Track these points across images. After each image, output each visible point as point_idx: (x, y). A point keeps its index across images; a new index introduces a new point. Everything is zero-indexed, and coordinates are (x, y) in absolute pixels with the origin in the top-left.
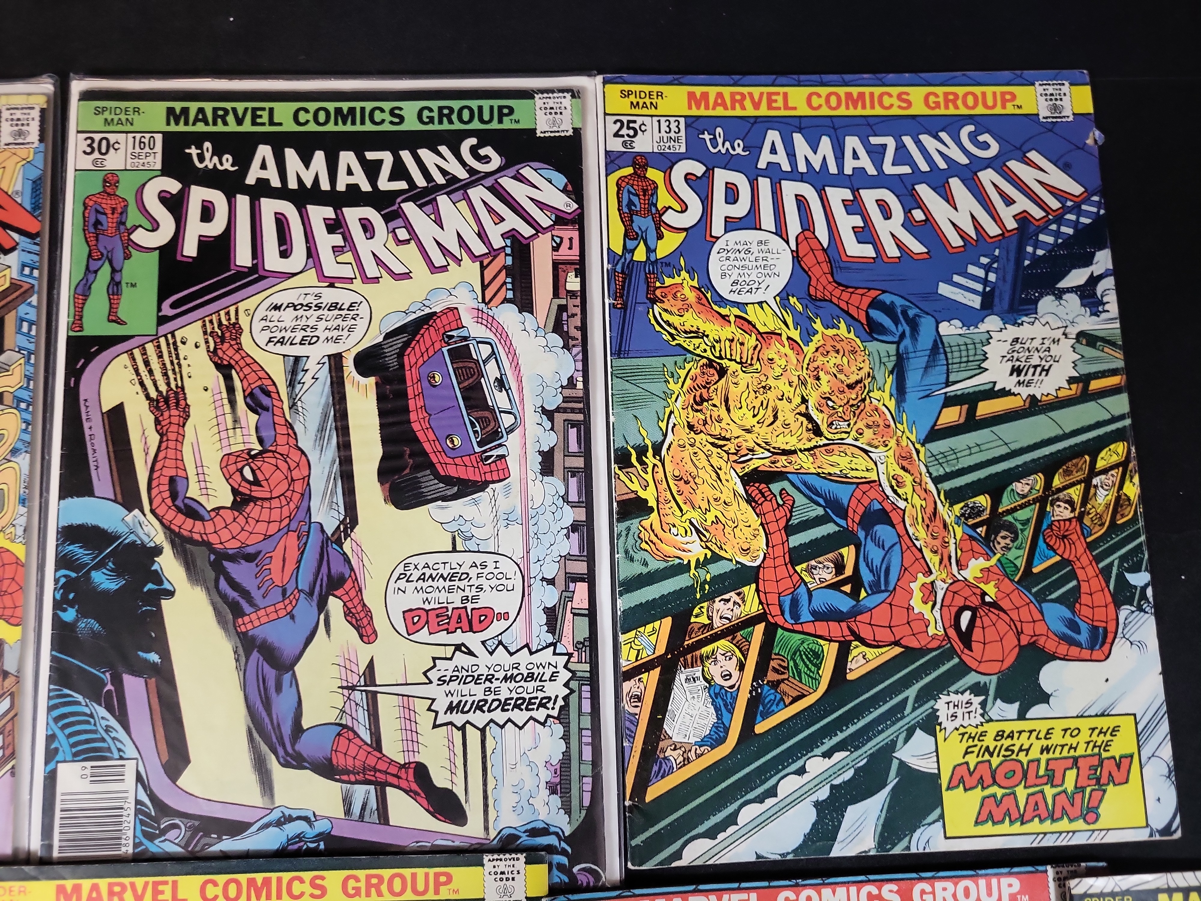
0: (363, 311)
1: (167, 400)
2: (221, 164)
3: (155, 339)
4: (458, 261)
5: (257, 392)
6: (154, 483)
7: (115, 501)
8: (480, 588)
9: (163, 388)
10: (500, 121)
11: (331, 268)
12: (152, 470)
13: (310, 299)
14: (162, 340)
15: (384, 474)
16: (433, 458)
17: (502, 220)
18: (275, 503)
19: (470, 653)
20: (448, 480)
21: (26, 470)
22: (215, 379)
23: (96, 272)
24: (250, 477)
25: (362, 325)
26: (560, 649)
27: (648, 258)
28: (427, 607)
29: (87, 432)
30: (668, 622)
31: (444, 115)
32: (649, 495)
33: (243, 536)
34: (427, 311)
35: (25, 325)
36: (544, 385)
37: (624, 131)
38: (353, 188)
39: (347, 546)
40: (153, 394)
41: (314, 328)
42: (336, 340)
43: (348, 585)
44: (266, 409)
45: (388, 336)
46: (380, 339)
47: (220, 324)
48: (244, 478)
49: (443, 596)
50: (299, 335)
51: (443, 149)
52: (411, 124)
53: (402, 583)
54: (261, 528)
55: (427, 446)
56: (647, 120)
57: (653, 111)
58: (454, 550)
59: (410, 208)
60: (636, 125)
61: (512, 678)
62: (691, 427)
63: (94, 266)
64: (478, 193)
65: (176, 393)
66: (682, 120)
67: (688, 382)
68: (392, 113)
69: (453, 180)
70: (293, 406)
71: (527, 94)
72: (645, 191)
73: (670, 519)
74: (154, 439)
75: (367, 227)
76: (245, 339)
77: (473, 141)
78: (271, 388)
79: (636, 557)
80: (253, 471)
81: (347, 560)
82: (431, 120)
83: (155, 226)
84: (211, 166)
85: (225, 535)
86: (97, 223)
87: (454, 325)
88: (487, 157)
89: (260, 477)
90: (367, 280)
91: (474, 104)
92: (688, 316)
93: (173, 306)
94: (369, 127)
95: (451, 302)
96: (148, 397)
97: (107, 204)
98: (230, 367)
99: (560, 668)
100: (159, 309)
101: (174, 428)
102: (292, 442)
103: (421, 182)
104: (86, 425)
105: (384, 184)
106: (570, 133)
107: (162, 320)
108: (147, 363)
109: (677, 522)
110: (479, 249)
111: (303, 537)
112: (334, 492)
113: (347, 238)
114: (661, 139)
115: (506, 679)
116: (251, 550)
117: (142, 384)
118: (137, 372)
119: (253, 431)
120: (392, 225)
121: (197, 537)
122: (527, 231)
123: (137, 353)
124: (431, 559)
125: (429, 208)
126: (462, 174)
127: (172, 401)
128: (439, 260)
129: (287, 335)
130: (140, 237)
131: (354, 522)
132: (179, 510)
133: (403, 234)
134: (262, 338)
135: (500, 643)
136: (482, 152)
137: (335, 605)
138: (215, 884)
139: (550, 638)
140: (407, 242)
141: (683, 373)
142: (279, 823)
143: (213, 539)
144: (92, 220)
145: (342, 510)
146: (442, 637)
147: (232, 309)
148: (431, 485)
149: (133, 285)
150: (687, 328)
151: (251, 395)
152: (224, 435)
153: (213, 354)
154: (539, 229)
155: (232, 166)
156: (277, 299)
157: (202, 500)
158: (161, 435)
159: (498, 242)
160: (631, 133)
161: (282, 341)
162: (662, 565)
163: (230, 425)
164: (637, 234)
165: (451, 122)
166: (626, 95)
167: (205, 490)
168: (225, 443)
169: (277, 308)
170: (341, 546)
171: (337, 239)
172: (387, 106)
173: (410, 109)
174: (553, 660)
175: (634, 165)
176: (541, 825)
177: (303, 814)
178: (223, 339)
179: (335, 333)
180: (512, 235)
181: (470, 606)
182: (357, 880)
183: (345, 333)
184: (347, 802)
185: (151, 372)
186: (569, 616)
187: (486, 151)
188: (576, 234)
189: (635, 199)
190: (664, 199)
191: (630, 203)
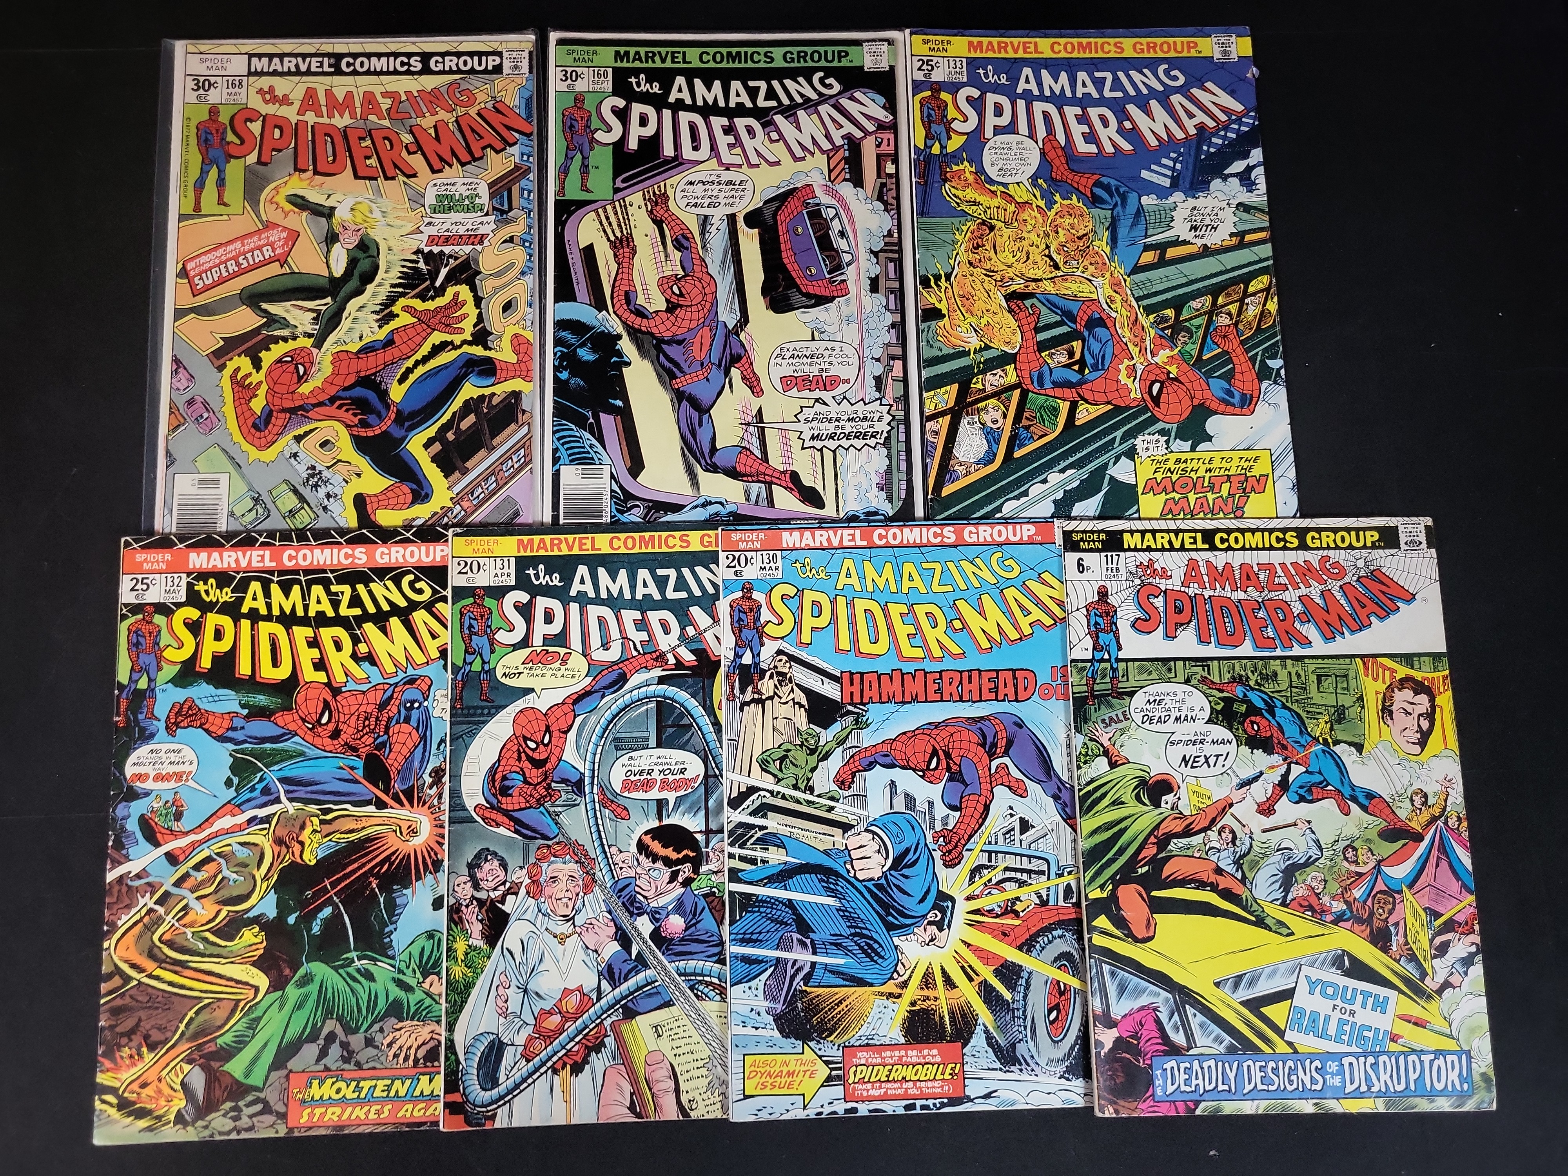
0: (749, 186)
1: (621, 241)
2: (652, 89)
3: (613, 202)
4: (812, 154)
5: (680, 237)
6: (615, 295)
7: (590, 305)
8: (831, 363)
9: (619, 235)
10: (839, 61)
11: (726, 158)
12: (613, 287)
13: (714, 178)
14: (617, 203)
15: (765, 291)
16: (797, 280)
17: (842, 127)
18: (694, 308)
19: (825, 404)
20: (808, 296)
21: (530, 285)
22: (652, 229)
23: (572, 159)
24: (677, 292)
25: (748, 195)
26: (884, 401)
27: (941, 152)
28: (796, 375)
29: (570, 261)
30: (955, 387)
31: (801, 56)
32: (943, 307)
33: (674, 329)
34: (792, 186)
35: (526, 192)
36: (871, 234)
37: (925, 67)
38: (740, 105)
39: (742, 336)
40: (612, 238)
41: (717, 197)
42: (732, 205)
43: (744, 360)
44: (687, 249)
45: (766, 203)
46: (761, 204)
47: (654, 194)
48: (673, 293)
49: (806, 368)
50: (707, 201)
51: (801, 79)
52: (779, 63)
53: (779, 360)
54: (686, 324)
55: (794, 274)
56: (940, 59)
57: (944, 54)
58: (813, 339)
59: (779, 119)
60: (933, 63)
61: (853, 419)
62: (971, 263)
63: (570, 155)
64: (824, 109)
65: (627, 238)
66: (964, 60)
67: (969, 234)
68: (766, 55)
69: (807, 100)
70: (704, 247)
71: (858, 43)
72: (939, 107)
73: (957, 322)
74: (614, 267)
75: (750, 131)
76: (671, 203)
77: (821, 74)
78: (689, 236)
79: (934, 345)
80: (679, 289)
81: (743, 346)
82: (792, 60)
83: (609, 130)
84: (645, 90)
85: (662, 328)
86: (572, 126)
87: (810, 196)
88: (830, 85)
89: (684, 292)
90: (751, 166)
91: (822, 49)
92: (968, 191)
93: (623, 181)
94: (750, 65)
95: (808, 181)
96: (608, 239)
97: (578, 114)
98: (662, 222)
99: (885, 413)
100: (614, 183)
101: (626, 260)
102: (704, 270)
103: (786, 101)
104: (570, 257)
105: (761, 103)
106: (887, 69)
107: (616, 191)
108: (607, 218)
109: (962, 324)
110: (826, 146)
111: (714, 330)
112: (732, 302)
113: (737, 138)
114: (950, 72)
115: (849, 420)
116: (678, 338)
117: (605, 231)
118: (601, 224)
119: (678, 263)
120: (767, 130)
121: (643, 329)
122: (858, 134)
123: (600, 211)
124: (798, 345)
125: (792, 119)
126: (814, 96)
127: (625, 243)
128: (799, 153)
129: (699, 201)
131: (747, 321)
132: (632, 312)
133: (774, 136)
134: (682, 203)
135: (845, 398)
136: (827, 81)
139: (877, 395)
140: (778, 141)
141: (965, 228)
142: (705, 505)
143: (655, 331)
144: (568, 124)
145: (738, 314)
146: (806, 394)
147: (662, 184)
148: (796, 298)
150: (968, 198)
151: (676, 240)
152: (659, 265)
153: (650, 213)
154: (867, 133)
155: (659, 90)
156: (692, 178)
157: (647, 306)
158: (619, 264)
159: (839, 142)
160: (930, 68)
161: (695, 205)
162: (952, 351)
163: (663, 259)
164: (934, 135)
165: (806, 61)
166: (925, 42)
167: (648, 300)
168: (660, 270)
169: (692, 183)
170: (738, 336)
171: (731, 139)
172: (762, 50)
173: (778, 53)
174: (880, 408)
175: (931, 89)
176: (873, 509)
177: (719, 500)
178: (656, 203)
179: (731, 201)
180: (848, 137)
181: (824, 374)
183: (738, 200)
184: (747, 494)
185: (610, 224)
186: (890, 381)
187: (830, 81)
188: (892, 136)
189: (932, 113)
190: (951, 113)
191: (929, 115)
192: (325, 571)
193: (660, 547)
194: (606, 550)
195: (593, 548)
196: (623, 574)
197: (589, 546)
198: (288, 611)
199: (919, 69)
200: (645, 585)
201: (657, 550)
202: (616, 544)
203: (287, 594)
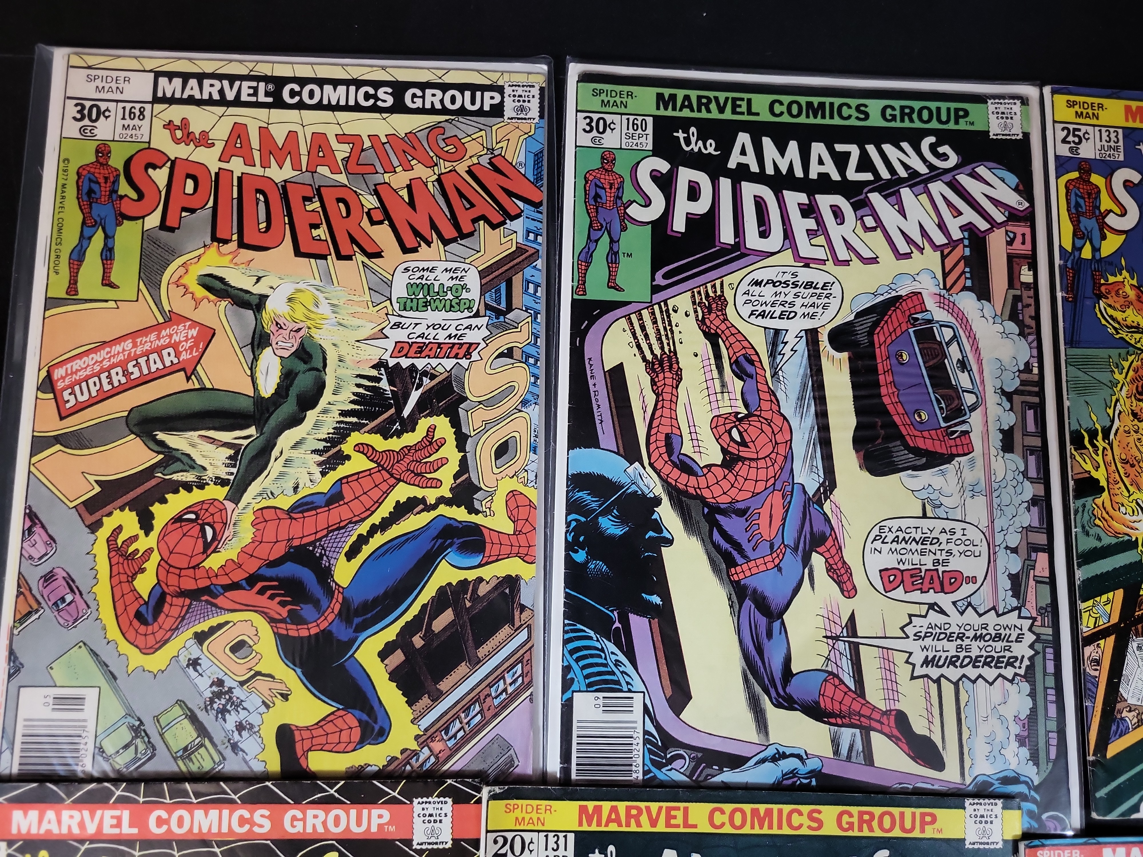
0: (836, 290)
1: (661, 363)
2: (706, 149)
3: (650, 306)
4: (921, 250)
5: (742, 359)
6: (652, 439)
7: (618, 453)
8: (949, 553)
9: (658, 352)
10: (957, 123)
11: (805, 250)
12: (650, 427)
13: (787, 277)
14: (656, 307)
15: (858, 442)
16: (902, 429)
17: (960, 214)
18: (761, 464)
19: (942, 612)
20: (917, 452)
21: (535, 420)
22: (704, 346)
23: (597, 241)
24: (737, 438)
25: (835, 304)
26: (1024, 613)
27: (1093, 256)
28: (902, 567)
29: (592, 388)
30: (1120, 593)
31: (906, 113)
32: (1100, 475)
33: (733, 492)
34: (894, 294)
35: (531, 286)
36: (1002, 369)
37: (1070, 138)
38: (824, 177)
39: (827, 507)
40: (649, 357)
41: (792, 304)
42: (812, 317)
43: (829, 543)
44: (751, 376)
45: (859, 315)
46: (852, 317)
47: (707, 295)
48: (732, 439)
49: (916, 559)
50: (778, 310)
51: (905, 145)
52: (876, 120)
53: (878, 544)
54: (749, 486)
55: (896, 418)
56: (1090, 129)
57: (1094, 122)
58: (925, 516)
59: (875, 198)
60: (1081, 134)
61: (981, 637)
62: (1135, 415)
63: (595, 235)
64: (937, 188)
65: (669, 357)
66: (1120, 131)
67: (1131, 373)
68: (858, 108)
69: (914, 174)
70: (774, 375)
71: (980, 99)
72: (1089, 194)
73: (1119, 499)
74: (651, 398)
75: (837, 213)
76: (730, 311)
77: (932, 139)
78: (755, 358)
79: (1091, 532)
80: (740, 433)
81: (828, 520)
82: (894, 118)
83: (647, 203)
84: (696, 150)
85: (717, 491)
86: (597, 196)
87: (918, 309)
88: (944, 154)
89: (748, 439)
90: (838, 262)
91: (933, 105)
92: (1129, 312)
93: (665, 276)
94: (837, 121)
95: (915, 287)
96: (644, 359)
97: (605, 179)
98: (717, 335)
99: (1025, 630)
100: (653, 279)
101: (668, 389)
102: (775, 408)
103: (885, 174)
104: (591, 382)
105: (852, 175)
106: (1020, 137)
107: (656, 289)
108: (643, 328)
109: (1125, 502)
110: (940, 239)
111: (787, 496)
112: (813, 457)
113: (820, 222)
114: (1103, 147)
115: (975, 638)
116: (741, 506)
117: (639, 347)
118: (635, 336)
119: (739, 397)
120: (860, 213)
121: (691, 491)
122: (983, 225)
123: (634, 317)
124: (904, 523)
125: (893, 199)
126: (923, 169)
127: (666, 364)
128: (903, 247)
129: (768, 309)
130: (634, 211)
131: (833, 485)
132: (675, 465)
133: (870, 222)
134: (745, 311)
135: (970, 604)
136: (941, 150)
137: (817, 561)
138: (723, 812)
139: (1014, 603)
140: (873, 229)
141: (1126, 364)
142: (774, 759)
143: (706, 493)
144: (592, 194)
145: (821, 473)
146: (916, 596)
148: (902, 455)
149: (630, 255)
150: (1129, 322)
151: (737, 362)
152: (713, 398)
153: (702, 323)
154: (994, 224)
155: (715, 150)
156: (758, 275)
157: (696, 457)
158: (657, 395)
159: (957, 234)
160: (1077, 140)
161: (763, 315)
162: (1114, 541)
163: (718, 389)
164: (1083, 233)
165: (912, 121)
166: (1071, 104)
167: (697, 448)
168: (714, 405)
169: (758, 283)
170: (821, 506)
171: (811, 223)
172: (854, 102)
173: (874, 106)
174: (1019, 622)
175: (1079, 169)
176: (1012, 774)
177: (796, 751)
178: (710, 311)
179: (811, 310)
180: (969, 228)
181: (941, 569)
182: (851, 815)
183: (820, 310)
184: (835, 743)
185: (646, 336)
186: (1032, 583)
187: (944, 149)
188: (1027, 231)
189: (1081, 202)
190: (1106, 203)
191: (1078, 205)
193: (780, 827)
194: (704, 828)
195: (686, 825)
197: (679, 820)
199: (1064, 141)
201: (775, 831)
202: (718, 818)
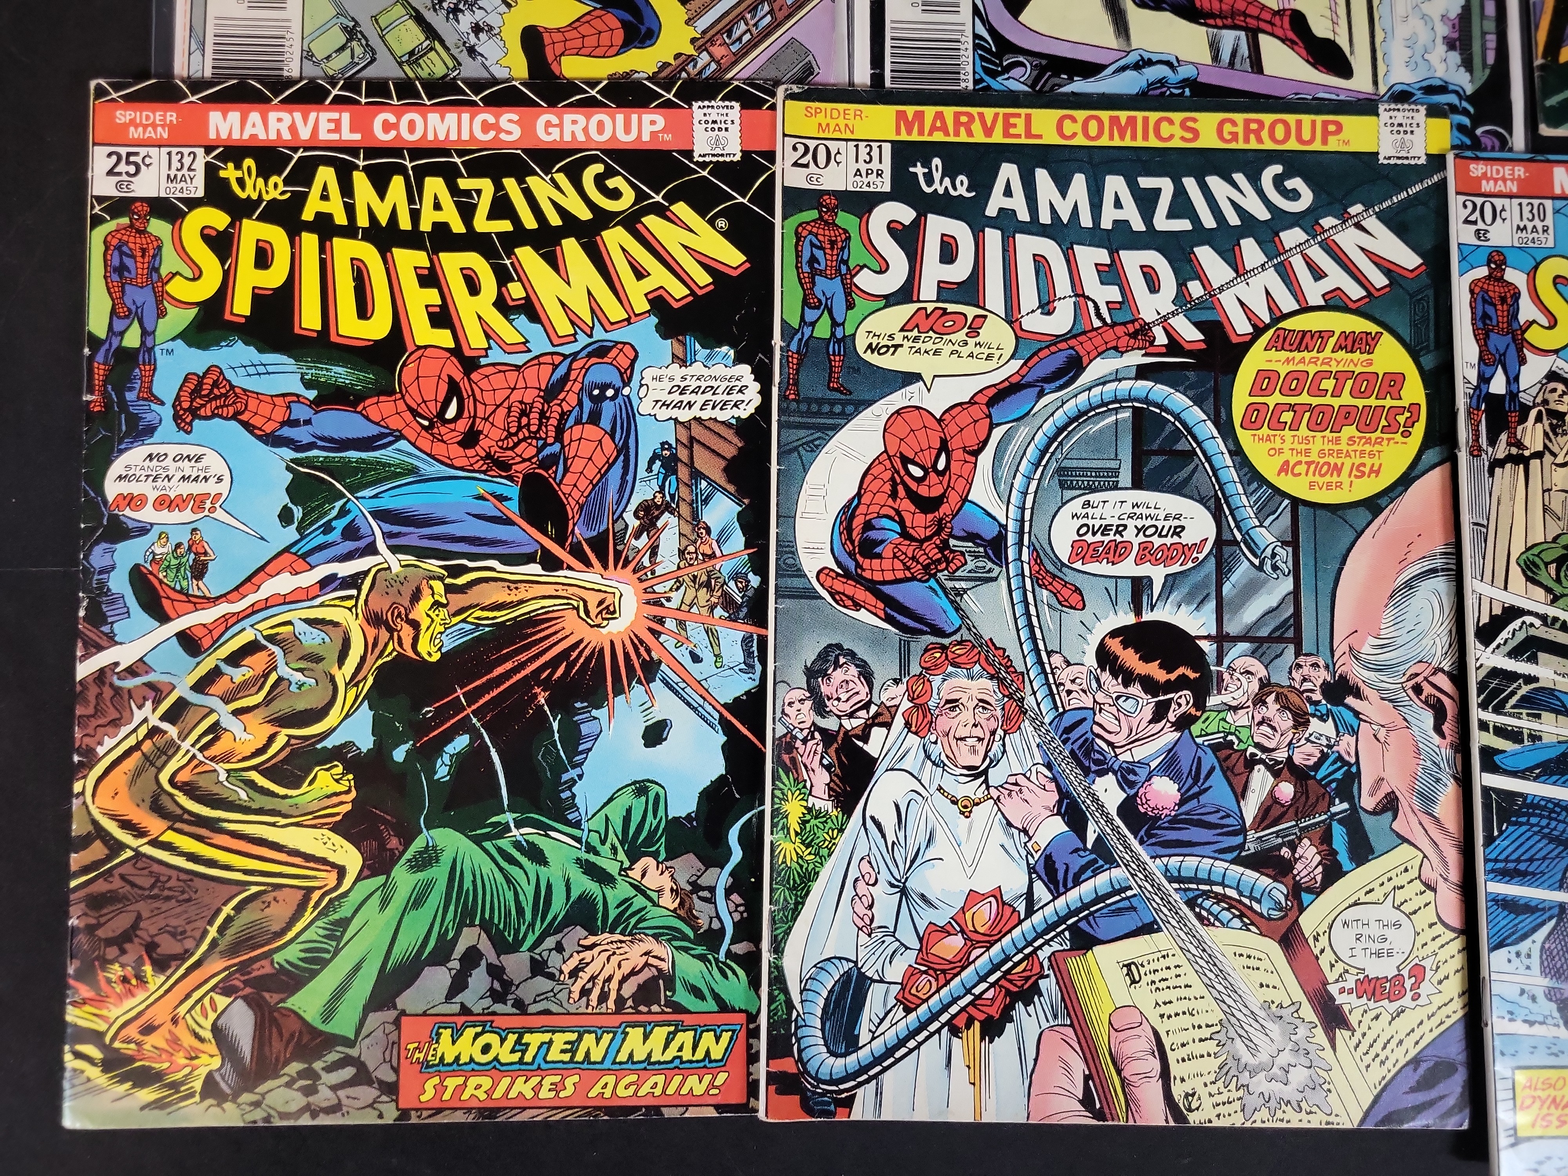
142: (1137, 66)
176: (1439, 83)
177: (1164, 58)
182: (1234, 123)
184: (1215, 48)
192: (446, 153)
193: (1145, 137)
194: (1051, 138)
195: (1029, 134)
196: (1079, 182)
197: (1020, 129)
198: (383, 220)
200: (1118, 204)
201: (1140, 143)
202: (1069, 128)
203: (381, 191)
